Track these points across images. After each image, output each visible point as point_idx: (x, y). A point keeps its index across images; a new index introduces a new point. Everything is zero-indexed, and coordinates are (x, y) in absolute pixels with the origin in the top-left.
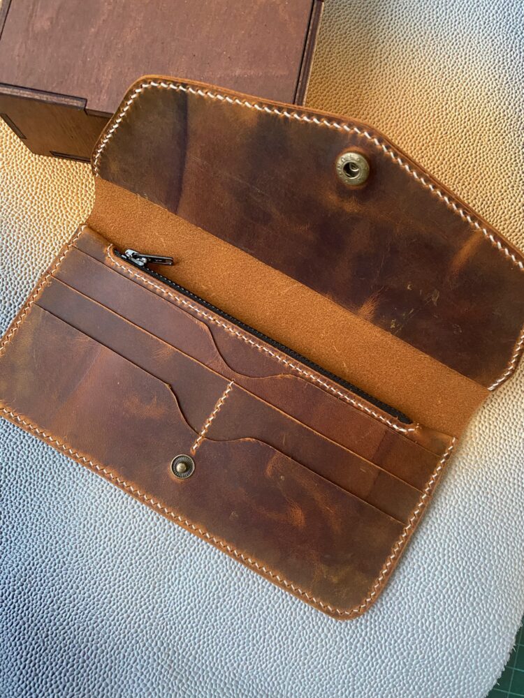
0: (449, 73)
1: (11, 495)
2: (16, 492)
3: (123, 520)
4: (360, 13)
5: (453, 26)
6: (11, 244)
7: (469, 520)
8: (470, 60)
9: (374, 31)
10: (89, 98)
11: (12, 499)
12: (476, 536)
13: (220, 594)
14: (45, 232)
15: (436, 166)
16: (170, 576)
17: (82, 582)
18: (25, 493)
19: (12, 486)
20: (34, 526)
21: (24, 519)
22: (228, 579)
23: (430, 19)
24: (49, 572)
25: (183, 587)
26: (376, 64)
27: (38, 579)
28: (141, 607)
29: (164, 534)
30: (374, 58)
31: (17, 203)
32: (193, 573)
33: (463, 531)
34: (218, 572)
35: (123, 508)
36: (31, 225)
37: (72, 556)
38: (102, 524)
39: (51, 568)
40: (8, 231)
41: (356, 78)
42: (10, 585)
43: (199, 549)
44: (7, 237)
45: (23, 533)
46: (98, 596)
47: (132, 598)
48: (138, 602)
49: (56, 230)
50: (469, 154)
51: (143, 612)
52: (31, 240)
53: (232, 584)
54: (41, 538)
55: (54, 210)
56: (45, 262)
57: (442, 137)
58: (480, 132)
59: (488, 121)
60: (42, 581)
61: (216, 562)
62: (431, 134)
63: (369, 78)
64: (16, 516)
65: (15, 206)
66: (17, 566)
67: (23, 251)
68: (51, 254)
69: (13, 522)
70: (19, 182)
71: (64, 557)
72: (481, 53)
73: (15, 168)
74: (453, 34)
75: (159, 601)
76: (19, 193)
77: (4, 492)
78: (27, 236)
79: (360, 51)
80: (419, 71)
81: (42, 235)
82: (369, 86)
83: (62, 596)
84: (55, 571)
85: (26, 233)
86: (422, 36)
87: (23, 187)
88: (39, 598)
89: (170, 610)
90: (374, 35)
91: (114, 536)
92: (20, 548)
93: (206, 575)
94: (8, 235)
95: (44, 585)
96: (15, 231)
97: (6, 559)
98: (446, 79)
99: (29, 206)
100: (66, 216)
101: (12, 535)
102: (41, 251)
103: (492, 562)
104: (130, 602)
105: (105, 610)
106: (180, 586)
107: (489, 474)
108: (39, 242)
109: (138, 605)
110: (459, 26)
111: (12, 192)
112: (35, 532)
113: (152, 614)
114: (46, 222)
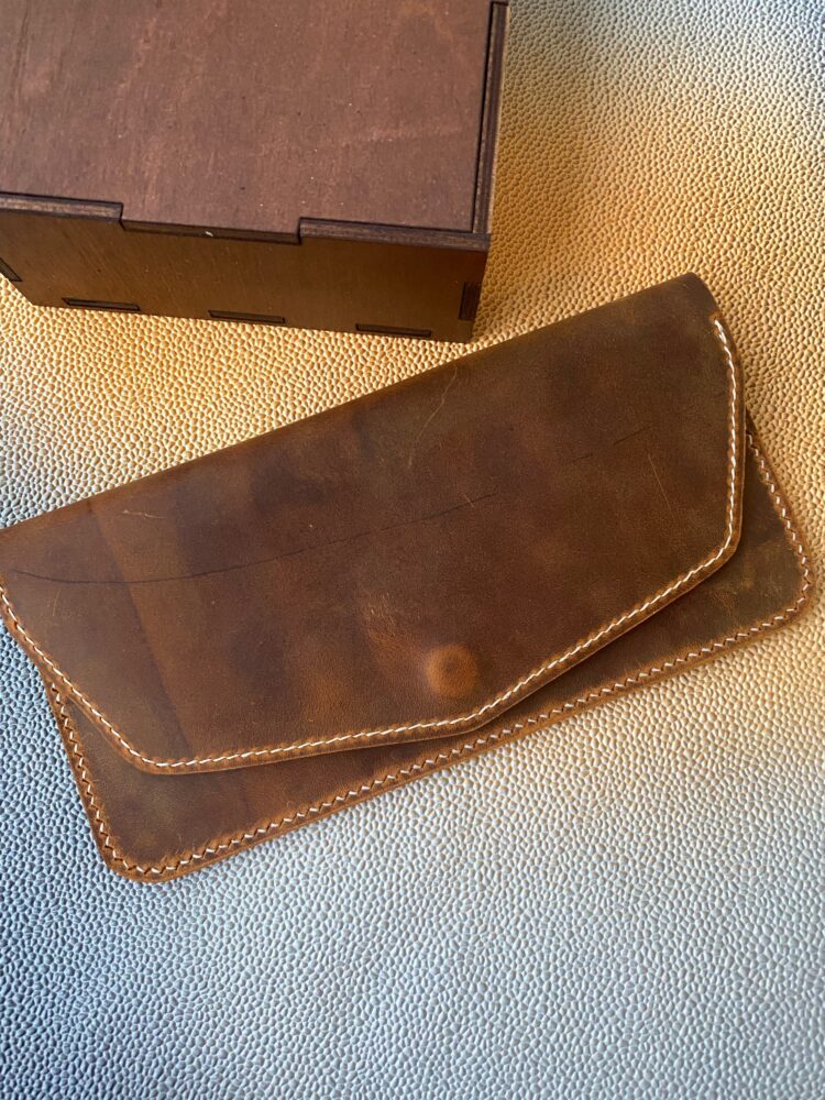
0: (723, 96)
1: (71, 891)
2: (80, 886)
3: (268, 915)
4: (562, 15)
5: (718, 19)
6: (25, 462)
7: (701, 772)
8: (754, 72)
9: (589, 43)
10: (126, 201)
11: (74, 899)
12: (714, 798)
13: (452, 1027)
14: (81, 434)
15: (721, 253)
16: (361, 1003)
17: (209, 1032)
18: (93, 885)
19: (70, 877)
20: (116, 943)
21: (99, 932)
22: (461, 998)
23: (678, 14)
24: (152, 1019)
25: (385, 1022)
26: (599, 95)
27: (134, 1034)
28: (317, 1064)
29: (342, 932)
30: (596, 87)
31: (28, 391)
32: (400, 993)
33: (693, 792)
34: (442, 989)
35: (266, 894)
36: (55, 426)
37: (188, 987)
38: (233, 926)
39: (153, 1012)
40: (17, 440)
41: (570, 122)
42: (86, 1050)
43: (404, 951)
44: (18, 449)
45: (99, 957)
46: (239, 1053)
47: (299, 1051)
48: (310, 1055)
49: (98, 429)
50: (774, 227)
51: (321, 1073)
52: (58, 451)
53: (470, 1007)
54: (130, 963)
55: (91, 397)
56: (86, 484)
57: (726, 202)
58: (788, 187)
59: (798, 167)
60: (141, 1038)
61: (438, 971)
62: (706, 199)
63: (591, 119)
64: (84, 929)
65: (25, 396)
66: (95, 1016)
67: (46, 470)
68: (93, 469)
69: (79, 938)
70: (28, 356)
71: (174, 991)
72: (770, 58)
73: (19, 334)
74: (720, 33)
75: (346, 1049)
76: (31, 375)
77: (59, 887)
78: (52, 444)
79: (570, 79)
80: (673, 100)
81: (76, 440)
82: (593, 132)
83: (177, 1061)
84: (160, 1017)
85: (50, 440)
86: (669, 42)
87: (35, 364)
88: (137, 1069)
89: (367, 1065)
90: (590, 49)
91: (256, 944)
92: (96, 983)
93: (423, 996)
94: (20, 447)
95: (145, 1044)
96: (29, 439)
97: (74, 1005)
98: (719, 106)
99: (48, 393)
100: (113, 403)
101: (79, 963)
102: (76, 467)
103: (745, 838)
104: (296, 1057)
105: (254, 1076)
106: (380, 1020)
107: (728, 692)
108: (72, 452)
109: (312, 1062)
110: (728, 20)
111: (19, 374)
112: (120, 952)
113: (337, 1075)
114: (80, 418)
